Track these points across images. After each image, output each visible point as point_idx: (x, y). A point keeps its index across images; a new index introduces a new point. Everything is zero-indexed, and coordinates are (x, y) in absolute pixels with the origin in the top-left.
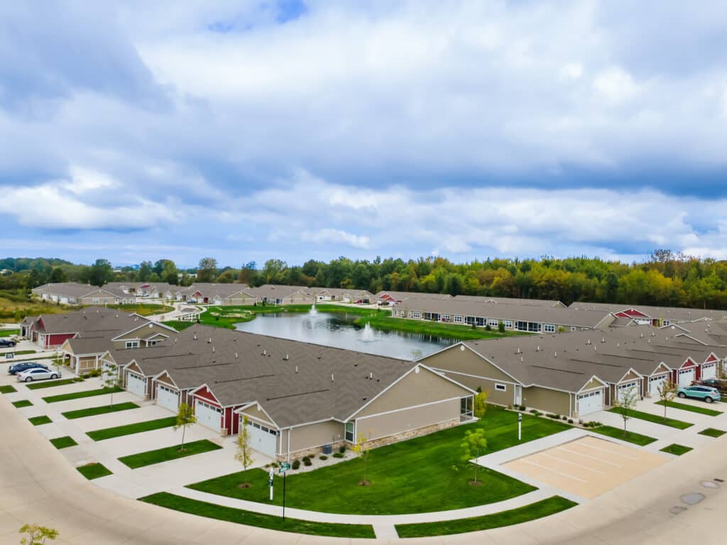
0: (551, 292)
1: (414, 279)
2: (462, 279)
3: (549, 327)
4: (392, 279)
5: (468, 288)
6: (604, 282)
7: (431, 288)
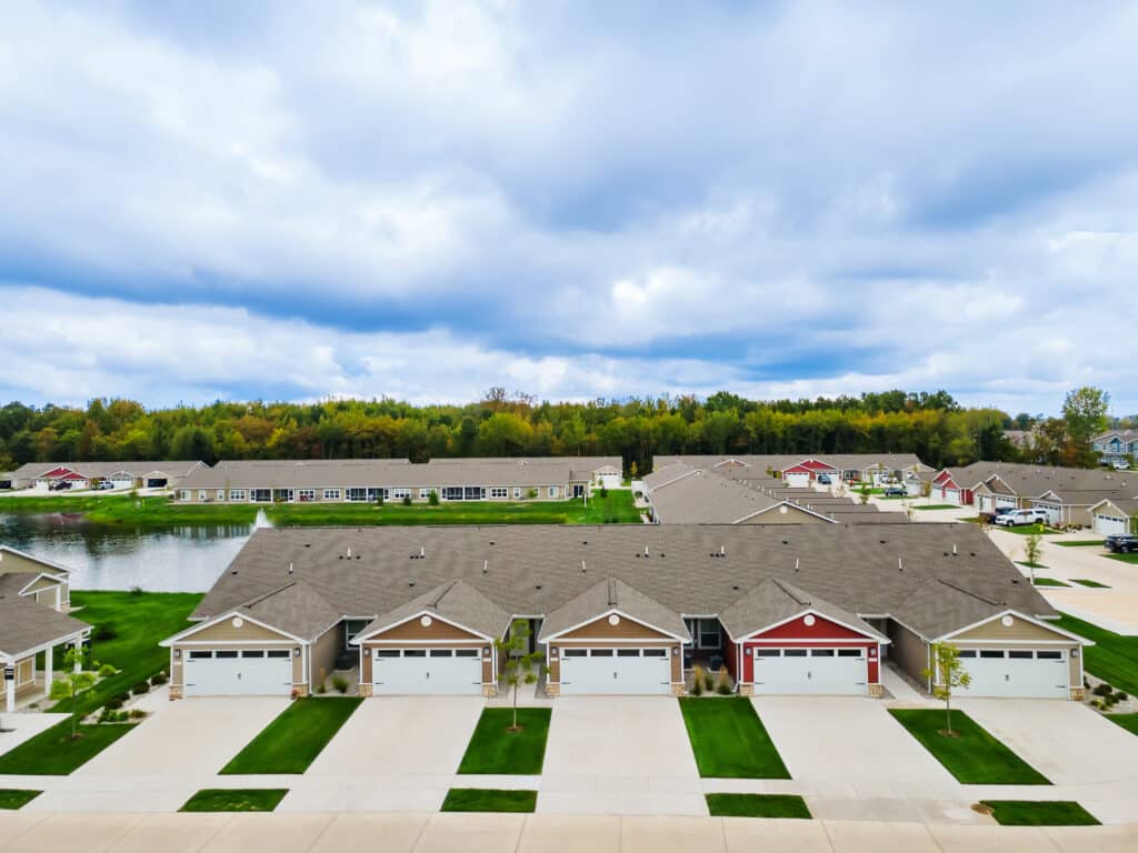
0: (378, 447)
1: (98, 438)
2: (209, 432)
3: (499, 491)
4: (42, 440)
5: (224, 449)
6: (459, 428)
7: (143, 453)
